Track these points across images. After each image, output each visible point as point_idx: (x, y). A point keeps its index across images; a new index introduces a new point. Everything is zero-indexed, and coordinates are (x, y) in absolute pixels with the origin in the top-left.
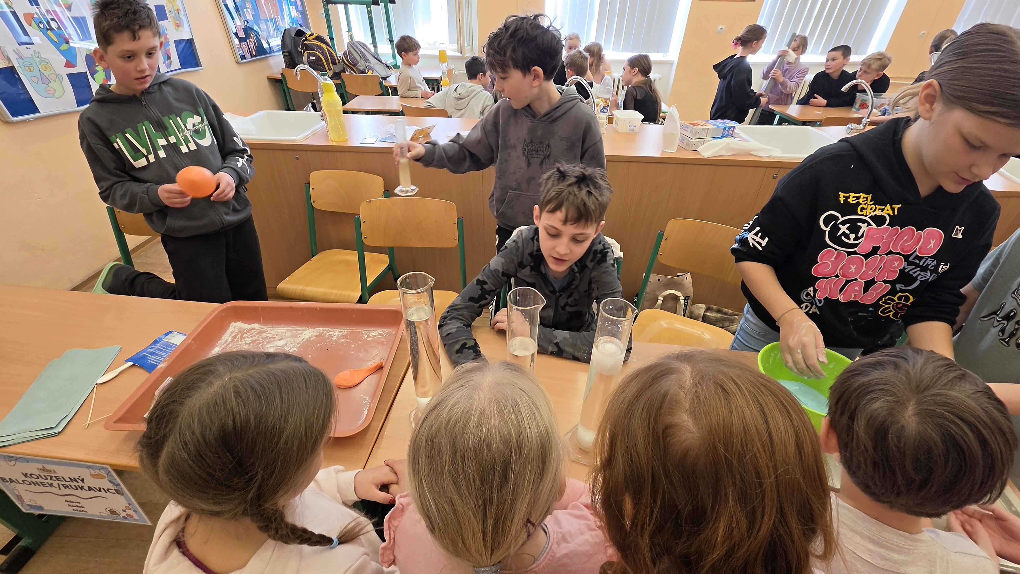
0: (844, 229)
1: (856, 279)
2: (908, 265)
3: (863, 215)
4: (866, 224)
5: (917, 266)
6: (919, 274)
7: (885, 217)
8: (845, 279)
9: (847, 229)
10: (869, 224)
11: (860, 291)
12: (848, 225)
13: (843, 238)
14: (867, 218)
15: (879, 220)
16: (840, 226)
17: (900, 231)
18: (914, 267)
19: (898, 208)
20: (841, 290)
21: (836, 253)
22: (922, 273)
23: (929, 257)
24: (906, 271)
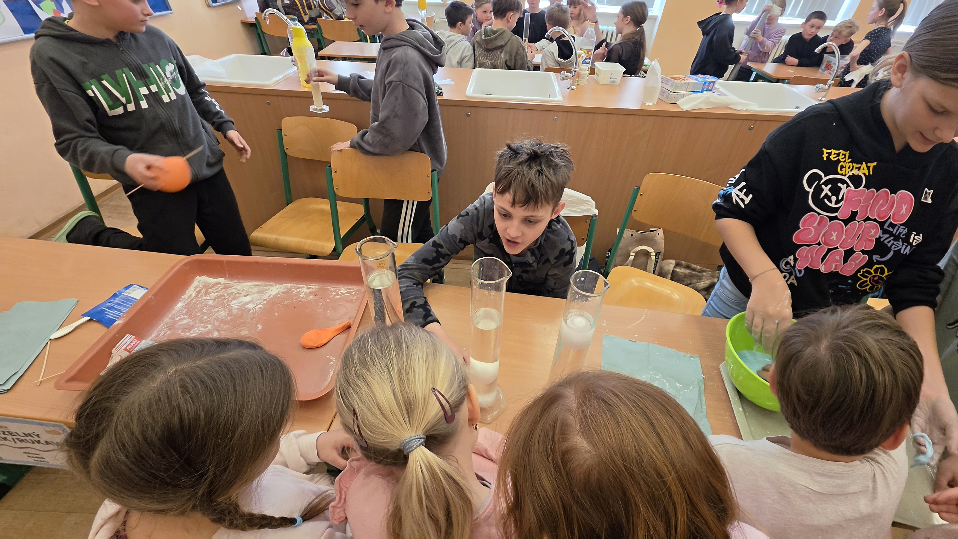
0: (826, 190)
1: (837, 248)
2: (883, 234)
3: (842, 175)
4: (845, 185)
5: (891, 234)
6: (893, 244)
7: (861, 177)
8: (827, 247)
9: (830, 190)
10: (848, 186)
11: (840, 261)
12: (830, 186)
13: (825, 200)
14: (845, 178)
15: (856, 180)
16: (823, 186)
17: (876, 194)
18: (888, 236)
19: (874, 167)
20: (823, 259)
21: (819, 217)
22: (895, 243)
23: (901, 225)
24: (882, 240)
